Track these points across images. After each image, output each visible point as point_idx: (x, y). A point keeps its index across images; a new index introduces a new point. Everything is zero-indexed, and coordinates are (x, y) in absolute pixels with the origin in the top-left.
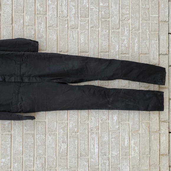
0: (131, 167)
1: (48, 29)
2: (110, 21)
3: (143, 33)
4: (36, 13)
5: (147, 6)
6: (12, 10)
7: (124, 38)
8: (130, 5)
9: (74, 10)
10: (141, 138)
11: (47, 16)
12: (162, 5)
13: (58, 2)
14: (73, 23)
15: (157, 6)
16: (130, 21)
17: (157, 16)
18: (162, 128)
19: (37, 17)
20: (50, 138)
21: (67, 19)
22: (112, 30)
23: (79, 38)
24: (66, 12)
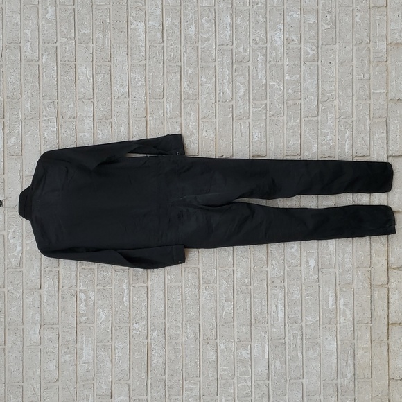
0: (339, 342)
1: (200, 122)
2: (302, 104)
3: (358, 121)
4: (183, 98)
5: (366, 75)
6: (146, 96)
7: (326, 131)
8: (337, 76)
9: (242, 90)
10: (356, 295)
11: (200, 101)
12: (394, 72)
13: (217, 79)
14: (241, 110)
15: (385, 75)
16: (336, 102)
17: (385, 91)
18: (392, 279)
19: (185, 104)
20: (206, 293)
21: (230, 104)
22: (306, 119)
23: (251, 134)
24: (230, 94)
